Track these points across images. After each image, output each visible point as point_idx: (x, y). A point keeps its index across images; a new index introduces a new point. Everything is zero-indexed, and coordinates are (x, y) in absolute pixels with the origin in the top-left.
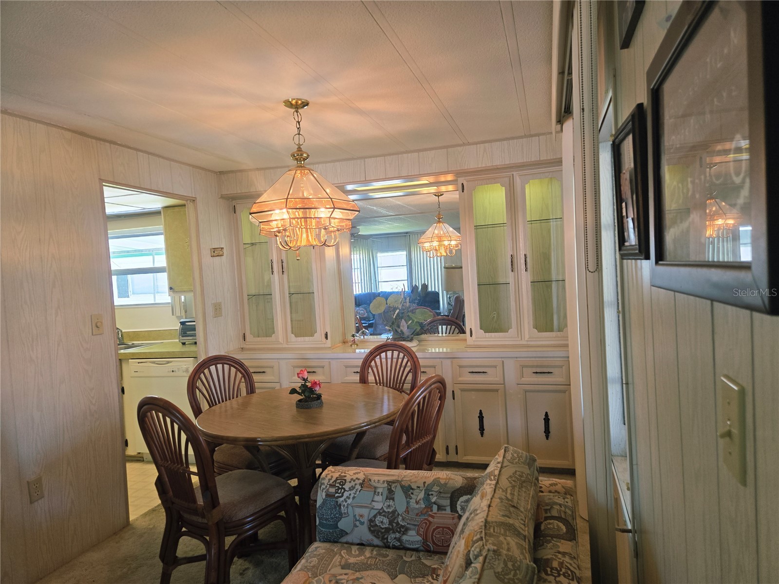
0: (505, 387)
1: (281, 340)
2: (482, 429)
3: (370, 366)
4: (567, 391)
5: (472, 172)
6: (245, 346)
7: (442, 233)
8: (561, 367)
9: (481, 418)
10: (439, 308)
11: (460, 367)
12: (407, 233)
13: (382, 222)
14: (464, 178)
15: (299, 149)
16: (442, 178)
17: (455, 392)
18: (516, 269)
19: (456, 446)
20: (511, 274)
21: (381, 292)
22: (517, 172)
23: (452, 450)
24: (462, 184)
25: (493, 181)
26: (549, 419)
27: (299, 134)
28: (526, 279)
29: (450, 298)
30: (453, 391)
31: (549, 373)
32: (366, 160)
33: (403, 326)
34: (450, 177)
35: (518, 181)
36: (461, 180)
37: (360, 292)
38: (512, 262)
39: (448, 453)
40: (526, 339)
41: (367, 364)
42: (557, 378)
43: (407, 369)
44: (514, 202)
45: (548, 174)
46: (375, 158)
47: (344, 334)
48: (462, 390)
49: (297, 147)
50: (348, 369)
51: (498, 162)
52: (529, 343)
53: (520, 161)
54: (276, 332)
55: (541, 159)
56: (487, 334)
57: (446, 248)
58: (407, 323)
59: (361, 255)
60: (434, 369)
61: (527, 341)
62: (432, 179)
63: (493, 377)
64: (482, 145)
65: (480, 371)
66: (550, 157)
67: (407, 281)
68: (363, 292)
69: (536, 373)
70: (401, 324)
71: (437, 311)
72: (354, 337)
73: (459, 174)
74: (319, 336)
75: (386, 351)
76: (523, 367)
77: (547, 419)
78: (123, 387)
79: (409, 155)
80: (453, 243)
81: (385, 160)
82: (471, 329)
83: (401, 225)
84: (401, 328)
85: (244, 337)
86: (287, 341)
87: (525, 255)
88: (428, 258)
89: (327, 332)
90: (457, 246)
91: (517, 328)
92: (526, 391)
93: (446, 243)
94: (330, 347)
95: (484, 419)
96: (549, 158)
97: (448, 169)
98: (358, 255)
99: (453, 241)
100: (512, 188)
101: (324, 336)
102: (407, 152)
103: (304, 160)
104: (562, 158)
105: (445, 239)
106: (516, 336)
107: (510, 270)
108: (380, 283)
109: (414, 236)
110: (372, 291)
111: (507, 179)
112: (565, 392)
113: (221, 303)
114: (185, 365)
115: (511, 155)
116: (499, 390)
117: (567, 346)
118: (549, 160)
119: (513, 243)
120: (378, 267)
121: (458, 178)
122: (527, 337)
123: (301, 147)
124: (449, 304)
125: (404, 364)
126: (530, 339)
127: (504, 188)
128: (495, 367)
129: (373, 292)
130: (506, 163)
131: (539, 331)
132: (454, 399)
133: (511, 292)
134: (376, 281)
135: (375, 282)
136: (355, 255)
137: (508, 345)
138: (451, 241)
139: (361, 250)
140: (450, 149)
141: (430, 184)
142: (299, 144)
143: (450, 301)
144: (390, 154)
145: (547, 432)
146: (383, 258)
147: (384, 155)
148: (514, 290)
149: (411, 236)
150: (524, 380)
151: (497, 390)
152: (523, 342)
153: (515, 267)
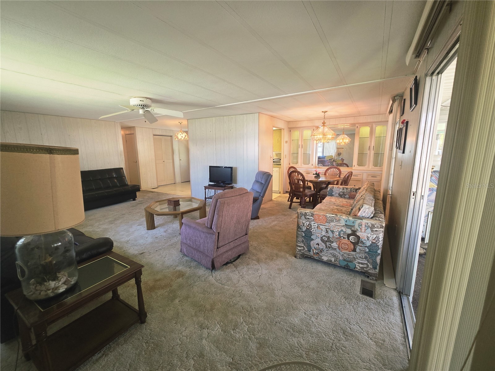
0: (363, 180)
3: (327, 172)
5: (362, 123)
8: (379, 175)
20: (368, 152)
22: (375, 124)
25: (367, 126)
28: (372, 152)
31: (376, 177)
35: (374, 126)
42: (378, 178)
44: (372, 132)
51: (369, 121)
53: (376, 121)
55: (382, 120)
56: (359, 167)
64: (365, 116)
65: (356, 175)
66: (385, 120)
69: (372, 177)
74: (310, 165)
76: (369, 175)
82: (354, 165)
86: (301, 166)
87: (373, 146)
89: (312, 164)
91: (368, 166)
92: (368, 181)
100: (372, 128)
104: (388, 120)
107: (368, 150)
111: (371, 125)
112: (380, 182)
113: (286, 155)
115: (373, 119)
117: (382, 171)
119: (370, 143)
122: (371, 168)
127: (370, 128)
128: (361, 174)
130: (371, 121)
131: (374, 167)
133: (367, 156)
137: (365, 169)
140: (355, 117)
150: (368, 178)
151: (360, 181)
152: (369, 169)
153: (370, 149)
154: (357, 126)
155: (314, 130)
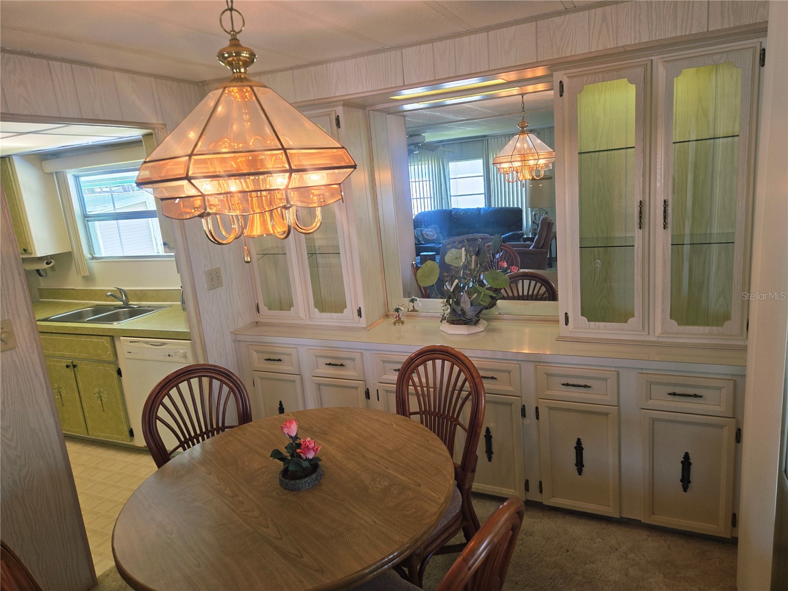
0: (619, 410)
1: (302, 315)
2: (580, 464)
3: (410, 378)
4: (725, 426)
5: (580, 61)
6: (260, 320)
7: (525, 146)
8: (719, 389)
9: (579, 448)
10: (520, 227)
11: (548, 375)
12: (485, 136)
13: (451, 128)
14: (564, 72)
15: (235, 42)
16: (529, 74)
17: (540, 410)
18: (647, 226)
19: (541, 482)
20: (638, 234)
21: (454, 209)
22: (660, 56)
23: (534, 486)
24: (561, 82)
25: (615, 74)
26: (690, 464)
27: (231, 9)
28: (662, 240)
29: (535, 215)
30: (537, 408)
31: (696, 396)
32: (404, 50)
33: (465, 302)
34: (540, 72)
35: (661, 72)
36: (559, 76)
37: (430, 210)
38: (641, 212)
39: (527, 488)
40: (656, 335)
41: (407, 376)
42: (710, 403)
43: (464, 394)
44: (651, 112)
45: (719, 56)
46: (418, 47)
47: (386, 304)
48: (550, 408)
49: (230, 37)
50: (387, 365)
51: (627, 40)
52: (661, 340)
53: (670, 35)
54: (295, 304)
55: (711, 29)
56: (592, 323)
57: (531, 169)
58: (470, 298)
59: (430, 165)
60: (507, 374)
61: (658, 337)
62: (512, 76)
63: (600, 395)
64: (599, 10)
65: (580, 384)
66: (729, 24)
67: (484, 195)
68: (433, 209)
69: (674, 394)
70: (462, 300)
71: (519, 232)
72: (398, 312)
73: (553, 66)
74: (350, 311)
75: (433, 359)
76: (651, 383)
77: (686, 463)
78: (119, 369)
79: (473, 37)
80: (542, 162)
81: (433, 48)
82: (566, 314)
83: (475, 129)
84: (462, 305)
85: (258, 308)
86: (310, 318)
87: (665, 202)
88: (507, 182)
89: (360, 308)
90: (546, 165)
91: (643, 317)
92: (654, 420)
93: (532, 163)
94: (365, 328)
95: (584, 452)
96: (726, 26)
97: (537, 59)
98: (427, 166)
99: (541, 160)
100: (649, 86)
101: (356, 313)
102: (469, 33)
103: (248, 63)
104: (767, 22)
105: (530, 158)
106: (641, 329)
107: (637, 226)
108: (452, 198)
109: (493, 140)
110: (442, 208)
111: (640, 70)
112: (722, 428)
113: (219, 269)
114: (182, 349)
115: (652, 24)
116: (610, 413)
118: (726, 30)
119: (644, 182)
120: (449, 179)
121: (554, 73)
122: (658, 331)
123: (238, 36)
124: (533, 222)
125: (460, 383)
126: (664, 335)
127: (634, 86)
128: (606, 380)
129: (444, 208)
130: (643, 41)
131: (680, 323)
132: (538, 418)
133: (636, 260)
134: (447, 195)
135: (446, 197)
136: (423, 166)
137: (626, 340)
138: (539, 159)
139: (430, 159)
140: (542, 21)
141: (509, 84)
142: (233, 30)
143: (535, 219)
144: (441, 39)
145: (686, 481)
146: (456, 168)
147: (432, 41)
148: (640, 258)
149: (490, 140)
150: (651, 403)
151: (606, 414)
152: (651, 338)
153: (646, 220)
154: (561, 84)
155: (338, 124)
